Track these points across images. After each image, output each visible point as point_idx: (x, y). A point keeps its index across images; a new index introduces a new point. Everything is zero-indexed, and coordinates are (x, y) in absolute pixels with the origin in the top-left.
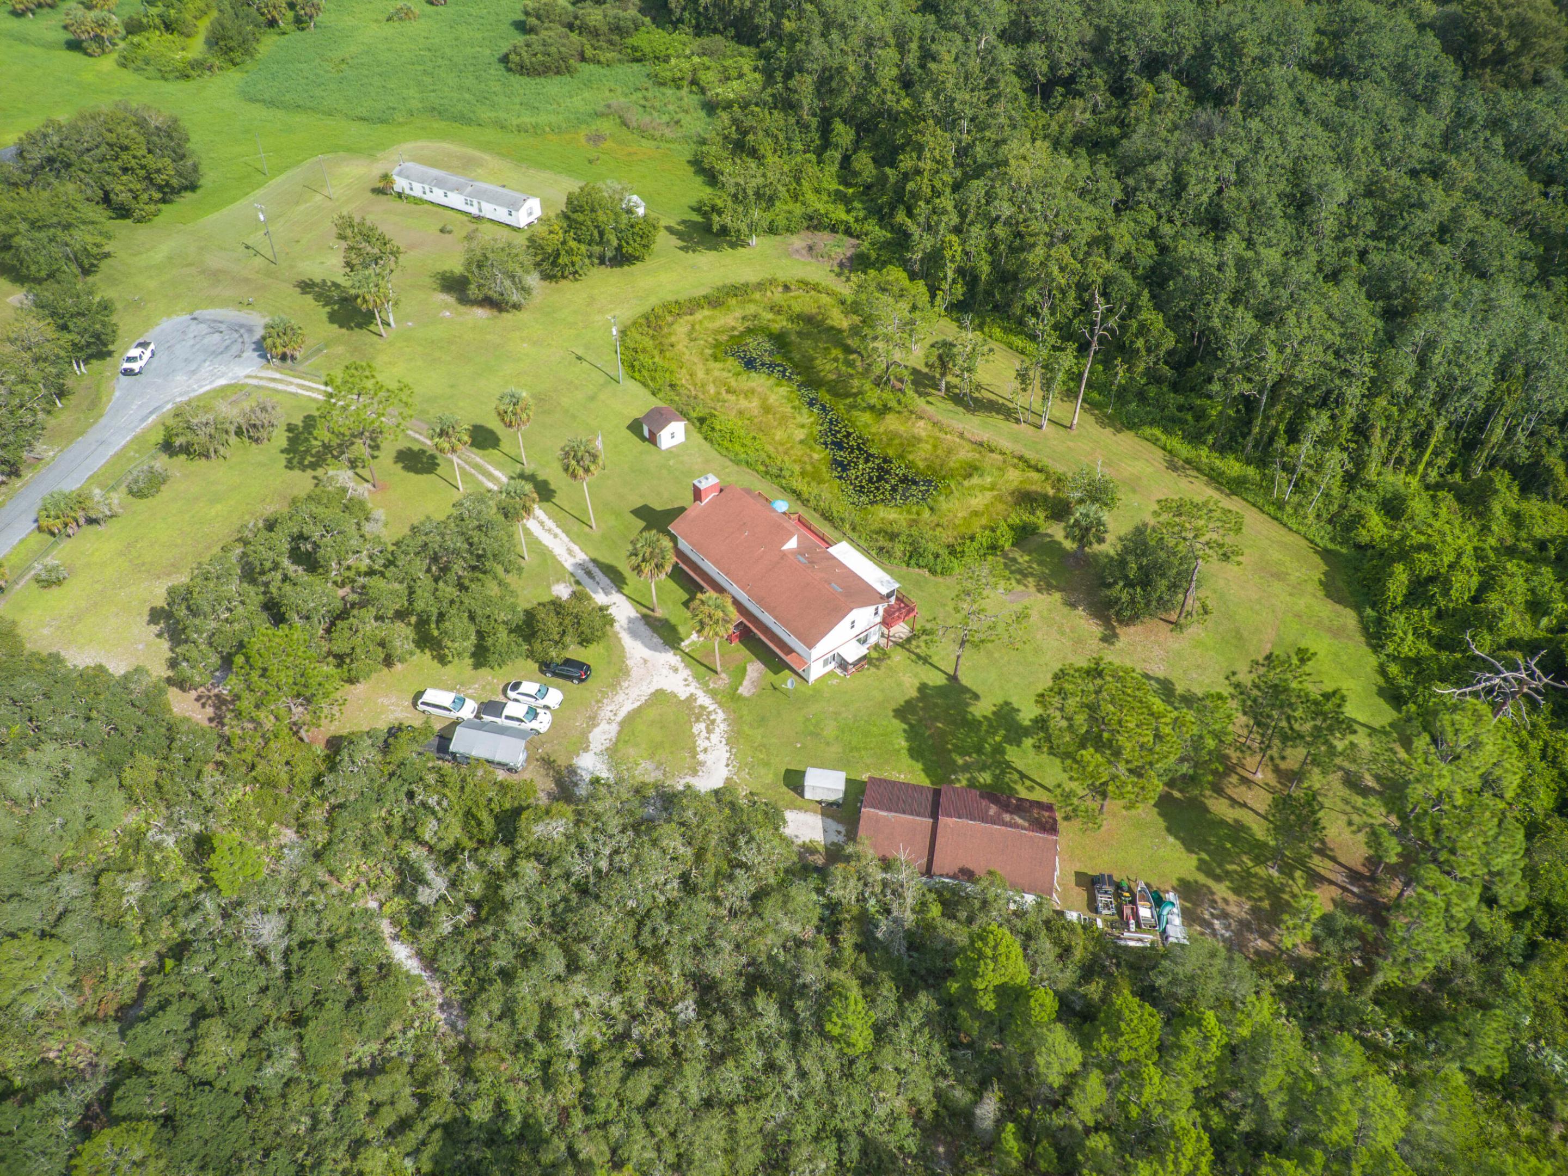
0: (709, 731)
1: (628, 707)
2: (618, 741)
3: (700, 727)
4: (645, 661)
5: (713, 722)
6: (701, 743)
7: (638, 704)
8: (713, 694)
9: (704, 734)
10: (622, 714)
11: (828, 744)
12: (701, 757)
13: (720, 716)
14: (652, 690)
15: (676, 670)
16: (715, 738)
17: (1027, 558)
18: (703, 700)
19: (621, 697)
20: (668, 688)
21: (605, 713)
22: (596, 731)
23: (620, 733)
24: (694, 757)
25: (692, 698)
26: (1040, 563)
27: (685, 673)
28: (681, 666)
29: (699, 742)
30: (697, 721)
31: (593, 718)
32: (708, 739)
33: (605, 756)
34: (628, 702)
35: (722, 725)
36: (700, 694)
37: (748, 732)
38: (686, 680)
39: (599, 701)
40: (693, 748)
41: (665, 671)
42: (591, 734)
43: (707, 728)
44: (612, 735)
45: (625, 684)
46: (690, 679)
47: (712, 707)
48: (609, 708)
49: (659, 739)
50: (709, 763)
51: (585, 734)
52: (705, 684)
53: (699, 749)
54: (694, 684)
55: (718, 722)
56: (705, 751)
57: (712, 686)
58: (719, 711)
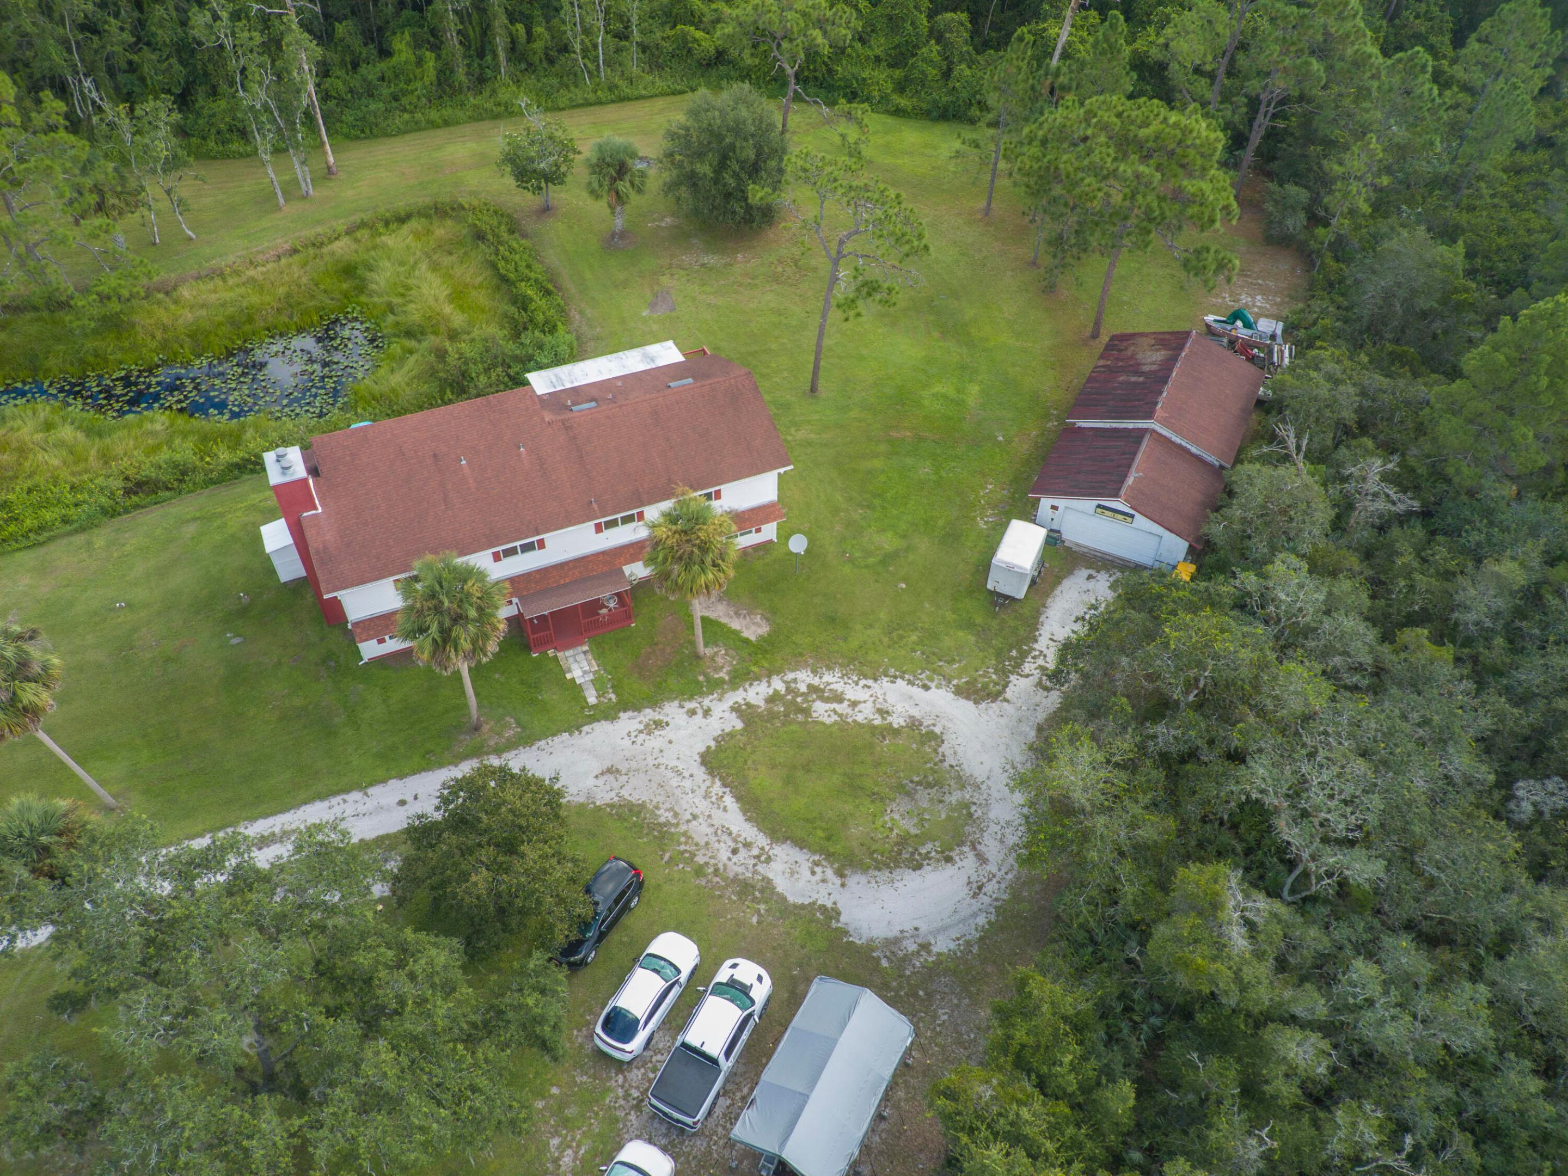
0: (838, 699)
1: (733, 817)
2: (821, 851)
3: (821, 710)
4: (611, 770)
5: (812, 689)
6: (866, 713)
7: (729, 800)
8: (740, 678)
9: (842, 708)
10: (749, 832)
11: (908, 549)
12: (897, 721)
13: (804, 678)
14: (700, 773)
15: (659, 724)
16: (853, 692)
18: (754, 694)
19: (700, 830)
20: (703, 742)
21: (740, 865)
22: (782, 885)
23: (800, 844)
24: (896, 732)
25: (744, 711)
27: (672, 711)
28: (649, 714)
29: (860, 718)
30: (807, 712)
31: (745, 888)
32: (854, 704)
33: (856, 881)
34: (719, 818)
35: (827, 678)
36: (738, 696)
37: (854, 644)
38: (692, 713)
39: (699, 871)
40: (873, 729)
41: (655, 741)
42: (791, 899)
43: (827, 700)
44: (803, 859)
45: (664, 816)
46: (690, 705)
47: (778, 684)
48: (724, 854)
49: (836, 779)
50: (915, 712)
51: (786, 910)
52: (715, 686)
53: (878, 721)
54: (707, 702)
55: (816, 681)
56: (883, 713)
57: (723, 675)
58: (790, 676)
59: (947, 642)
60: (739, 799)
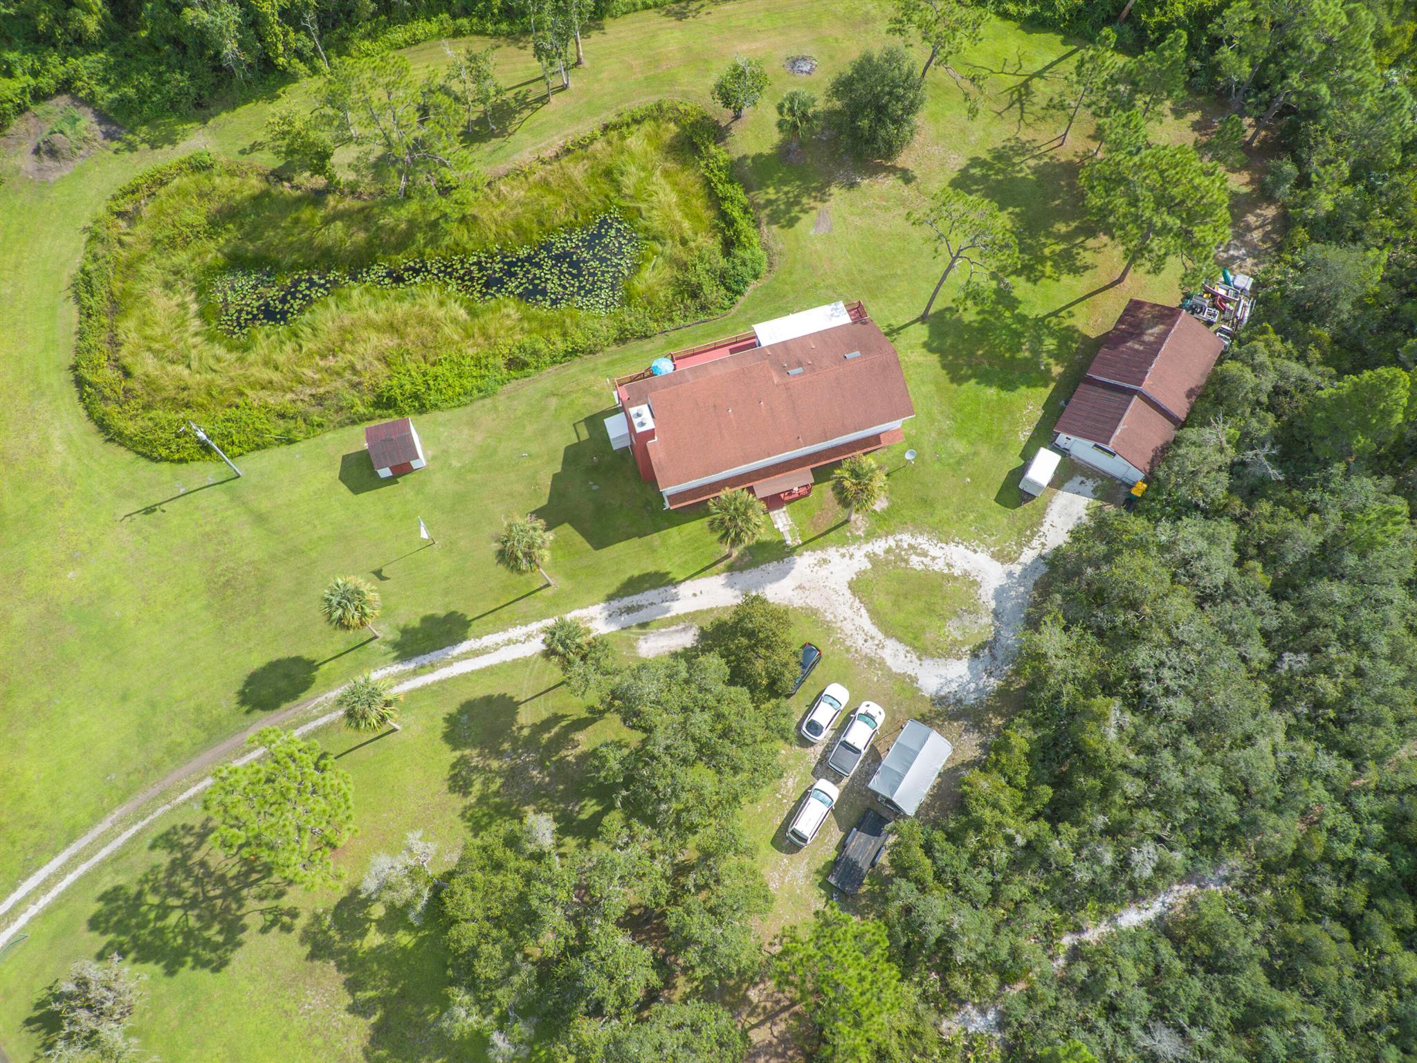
0: (925, 554)
1: (865, 621)
2: (911, 645)
3: (915, 561)
4: (800, 587)
5: (911, 546)
6: (939, 566)
7: (863, 611)
8: (870, 536)
9: (927, 560)
10: (873, 630)
11: (975, 454)
12: (957, 572)
13: (906, 539)
14: (848, 593)
15: (825, 561)
16: (934, 551)
17: (771, 190)
18: (879, 547)
19: (848, 627)
20: (849, 575)
21: (868, 649)
22: (890, 662)
23: (900, 640)
24: (956, 579)
25: (872, 557)
26: (783, 182)
27: (832, 553)
28: (819, 554)
29: (936, 568)
30: (906, 561)
31: (871, 661)
32: (934, 559)
33: (928, 663)
34: (858, 621)
35: (920, 540)
36: (868, 548)
37: (937, 519)
38: (843, 556)
39: (848, 650)
40: (943, 576)
41: (823, 572)
42: (894, 670)
43: (919, 555)
44: (901, 648)
45: (829, 617)
46: (843, 551)
47: (891, 542)
48: (861, 642)
49: (921, 604)
50: (967, 567)
51: (891, 675)
52: (856, 539)
53: (946, 571)
54: (851, 549)
55: (913, 542)
56: (949, 566)
57: (861, 533)
58: (899, 537)
59: (991, 522)
60: (868, 611)
